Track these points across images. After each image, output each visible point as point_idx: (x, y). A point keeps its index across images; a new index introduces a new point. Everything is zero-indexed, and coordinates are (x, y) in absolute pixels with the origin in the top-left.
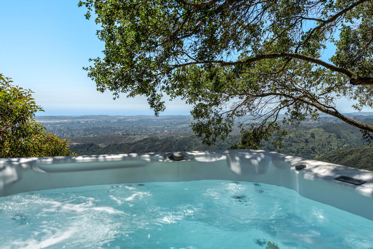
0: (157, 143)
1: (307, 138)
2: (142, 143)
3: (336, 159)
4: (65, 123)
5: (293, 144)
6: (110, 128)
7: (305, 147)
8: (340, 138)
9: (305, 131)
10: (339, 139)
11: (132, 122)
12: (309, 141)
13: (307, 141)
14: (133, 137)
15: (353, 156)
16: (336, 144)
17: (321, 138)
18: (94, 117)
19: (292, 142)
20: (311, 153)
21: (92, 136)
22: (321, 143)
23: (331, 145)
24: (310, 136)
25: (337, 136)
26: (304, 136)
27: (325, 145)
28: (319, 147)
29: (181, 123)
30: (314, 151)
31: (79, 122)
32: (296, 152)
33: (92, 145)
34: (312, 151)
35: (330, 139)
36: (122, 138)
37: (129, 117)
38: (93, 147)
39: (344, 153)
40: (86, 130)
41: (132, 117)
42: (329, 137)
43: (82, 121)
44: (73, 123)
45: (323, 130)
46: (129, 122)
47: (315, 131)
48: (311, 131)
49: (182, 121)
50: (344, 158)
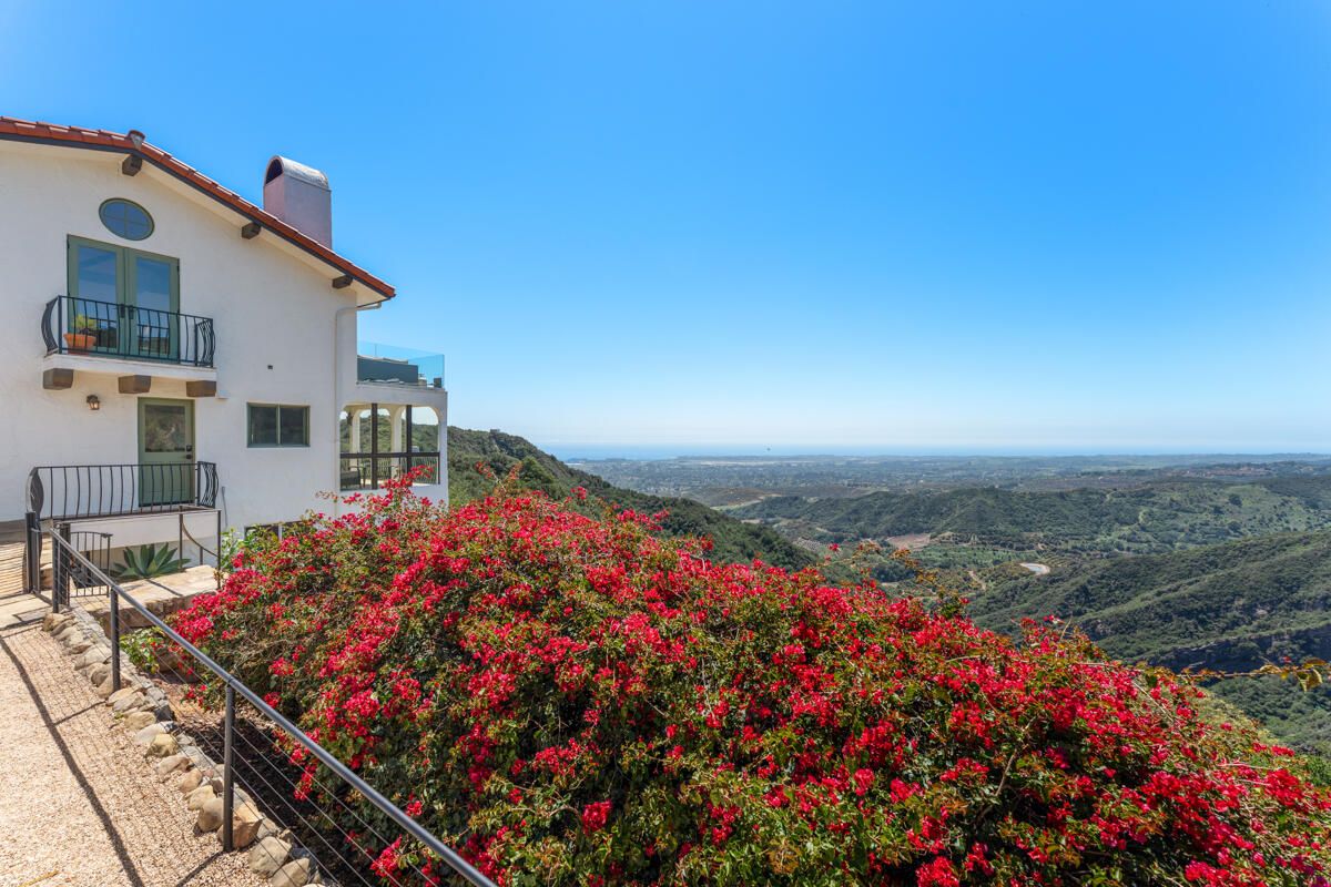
0: (893, 501)
1: (1220, 505)
2: (869, 500)
3: (1261, 552)
4: (770, 466)
5: (1180, 514)
6: (833, 474)
7: (1213, 522)
8: (1315, 507)
9: (1215, 490)
10: (1312, 511)
11: (869, 466)
12: (1224, 509)
13: (1218, 511)
14: (863, 489)
15: (1309, 548)
16: (1304, 519)
17: (1258, 506)
18: (811, 457)
19: (1177, 510)
20: (1229, 534)
21: (803, 485)
22: (1259, 517)
23: (1287, 522)
24: (1226, 500)
25: (1307, 503)
26: (1211, 500)
27: (1271, 520)
28: (1252, 523)
29: (953, 469)
30: (1236, 531)
31: (789, 465)
32: (1187, 530)
33: (796, 498)
34: (1232, 532)
35: (1286, 509)
36: (846, 489)
37: (865, 459)
38: (797, 502)
39: (1284, 540)
40: (797, 476)
41: (870, 458)
42: (1283, 504)
43: (794, 463)
44: (781, 466)
45: (1265, 490)
46: (864, 466)
47: (1244, 490)
48: (1231, 490)
49: (956, 465)
50: (1285, 550)
